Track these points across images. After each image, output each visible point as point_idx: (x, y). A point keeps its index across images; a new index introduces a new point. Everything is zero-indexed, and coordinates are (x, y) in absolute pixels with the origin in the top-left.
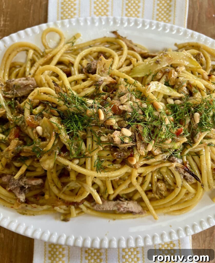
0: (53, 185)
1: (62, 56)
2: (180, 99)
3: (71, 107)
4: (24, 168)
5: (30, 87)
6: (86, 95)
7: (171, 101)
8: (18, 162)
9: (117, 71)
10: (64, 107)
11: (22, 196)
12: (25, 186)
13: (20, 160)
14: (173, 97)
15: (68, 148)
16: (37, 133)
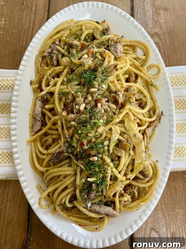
0: (53, 71)
1: (141, 77)
2: (108, 150)
3: (100, 74)
4: (63, 51)
5: (115, 54)
6: (110, 86)
7: (106, 143)
8: (67, 48)
9: (128, 108)
10: (100, 69)
11: (47, 54)
12: (52, 53)
13: (68, 49)
14: (109, 145)
15: (74, 73)
16: (84, 55)
